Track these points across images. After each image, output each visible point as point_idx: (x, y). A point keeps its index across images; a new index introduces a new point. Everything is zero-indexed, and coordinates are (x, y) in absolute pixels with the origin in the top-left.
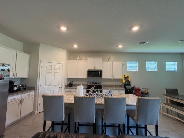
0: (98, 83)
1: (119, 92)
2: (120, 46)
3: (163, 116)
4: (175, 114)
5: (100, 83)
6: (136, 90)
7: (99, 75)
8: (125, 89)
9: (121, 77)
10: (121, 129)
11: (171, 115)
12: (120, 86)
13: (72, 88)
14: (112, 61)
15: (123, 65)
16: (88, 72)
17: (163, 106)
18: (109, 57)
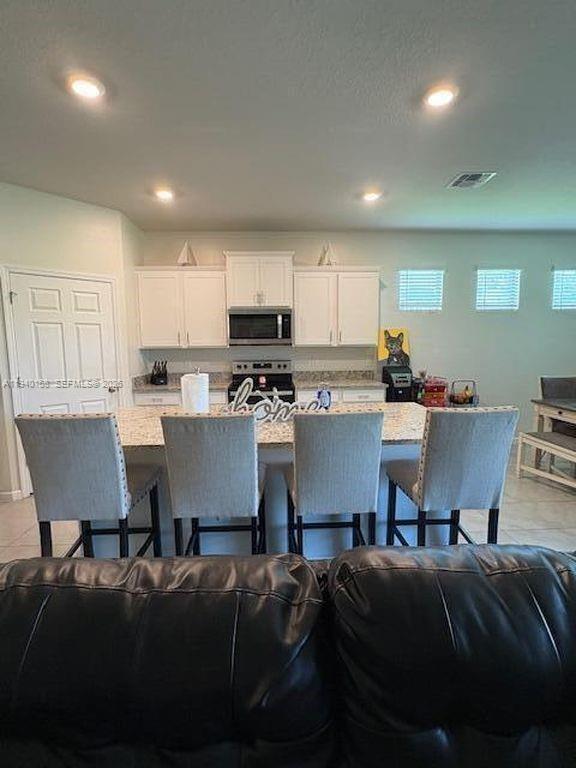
0: (274, 365)
1: (360, 397)
2: (371, 197)
3: (522, 477)
4: (562, 470)
5: (285, 366)
6: (431, 390)
7: (280, 332)
8: (387, 386)
9: (370, 337)
10: (363, 533)
11: (551, 472)
12: (367, 375)
13: (166, 390)
14: (334, 267)
15: (382, 286)
16: (232, 317)
17: (524, 443)
18: (321, 252)
